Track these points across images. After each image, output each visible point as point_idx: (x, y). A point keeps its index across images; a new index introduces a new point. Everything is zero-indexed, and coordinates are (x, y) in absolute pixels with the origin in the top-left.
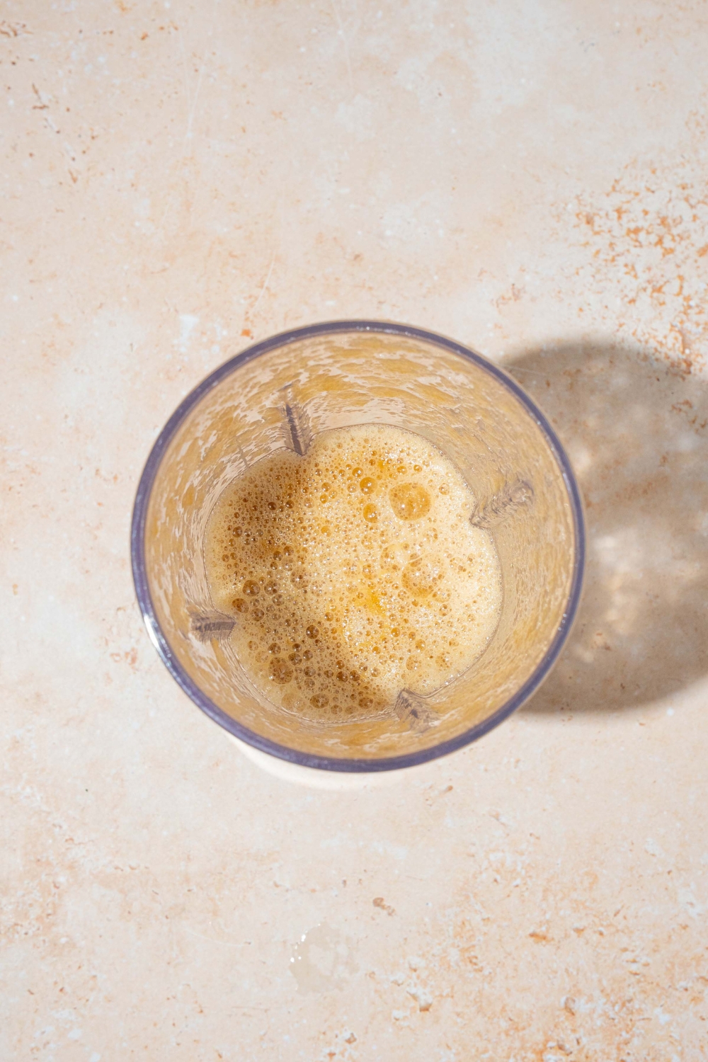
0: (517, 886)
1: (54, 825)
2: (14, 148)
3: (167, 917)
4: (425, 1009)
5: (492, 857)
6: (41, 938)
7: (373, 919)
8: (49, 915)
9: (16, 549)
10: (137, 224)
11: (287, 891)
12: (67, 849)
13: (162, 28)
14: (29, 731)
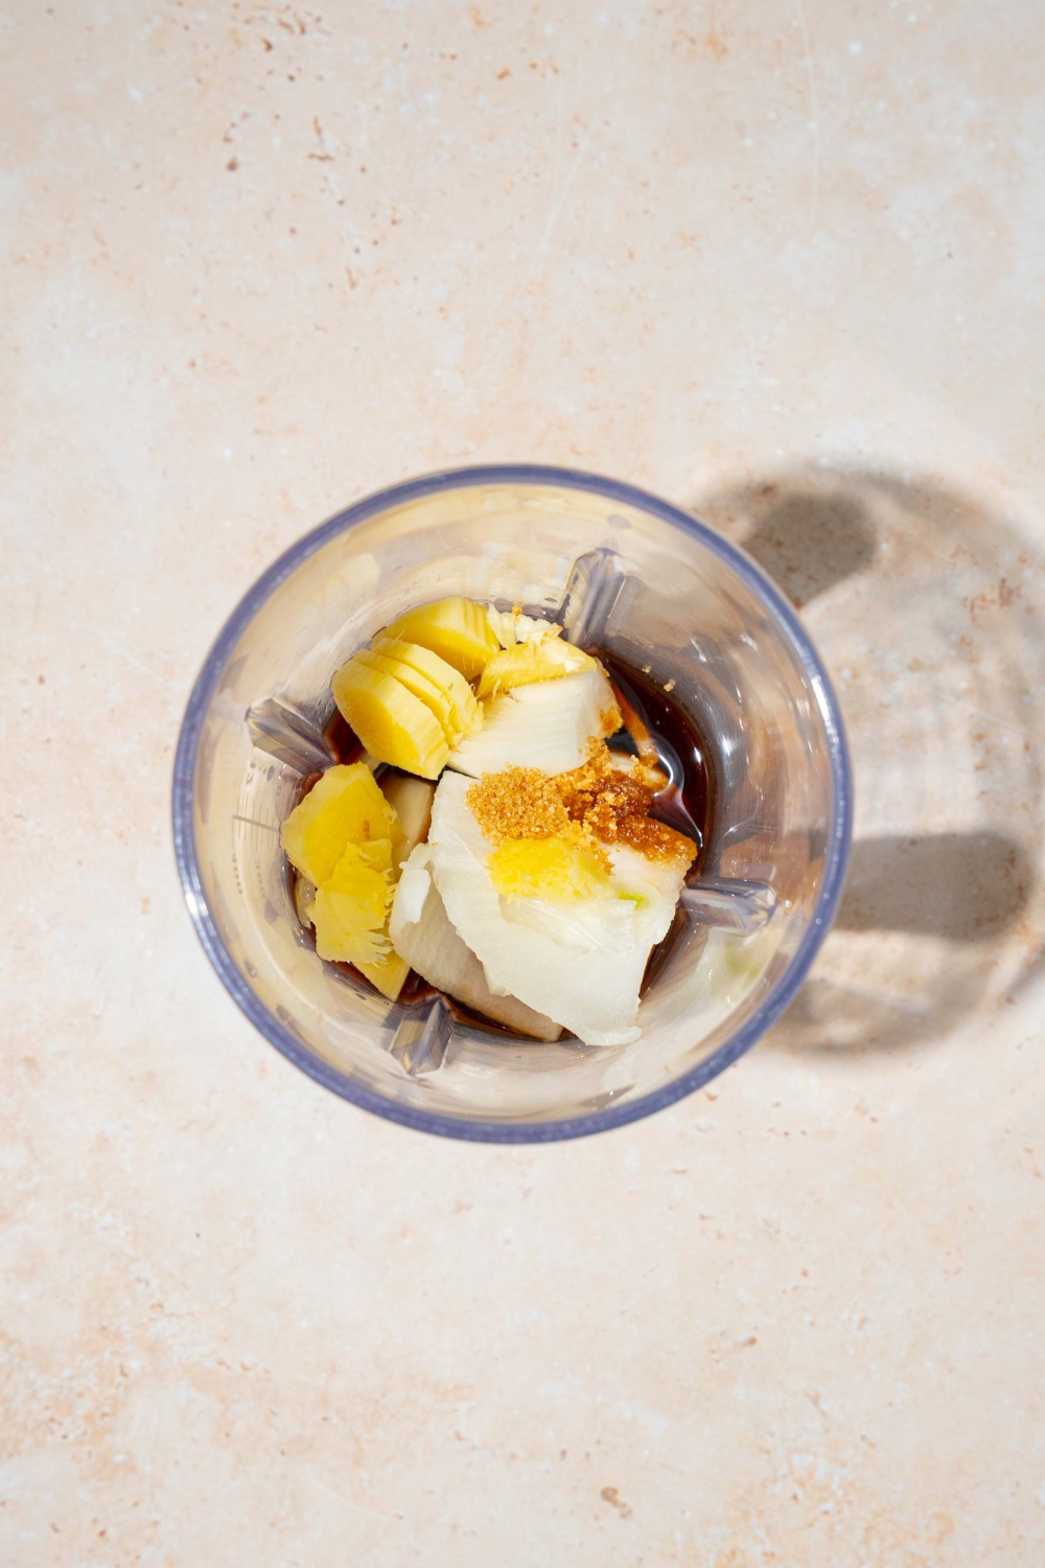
0: (826, 1513)
1: (139, 1280)
3: (283, 1453)
5: (796, 1460)
6: (87, 1449)
7: (596, 1518)
8: (104, 1415)
10: (437, 373)
11: (474, 1448)
12: (152, 1319)
13: (534, 66)
14: (127, 1127)
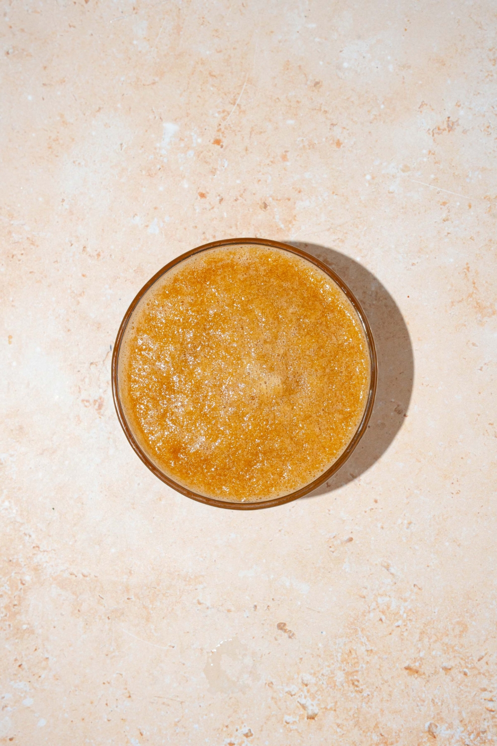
0: (398, 626)
1: (25, 534)
3: (109, 618)
4: (312, 717)
5: (380, 600)
6: (7, 623)
7: (276, 639)
8: (15, 605)
9: (13, 306)
10: (135, 42)
11: (208, 608)
12: (34, 554)
14: (12, 456)
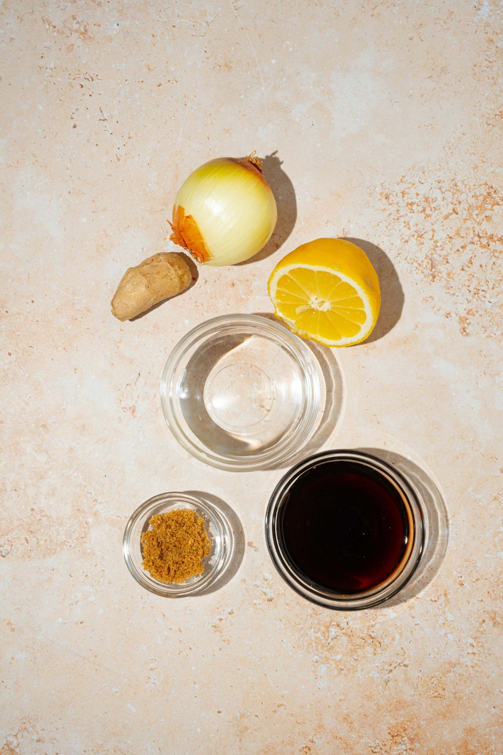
1: (88, 493)
2: (88, 141)
4: (270, 600)
6: (78, 549)
8: (82, 538)
9: (77, 350)
10: (150, 185)
12: (94, 505)
13: (169, 81)
14: (78, 444)
